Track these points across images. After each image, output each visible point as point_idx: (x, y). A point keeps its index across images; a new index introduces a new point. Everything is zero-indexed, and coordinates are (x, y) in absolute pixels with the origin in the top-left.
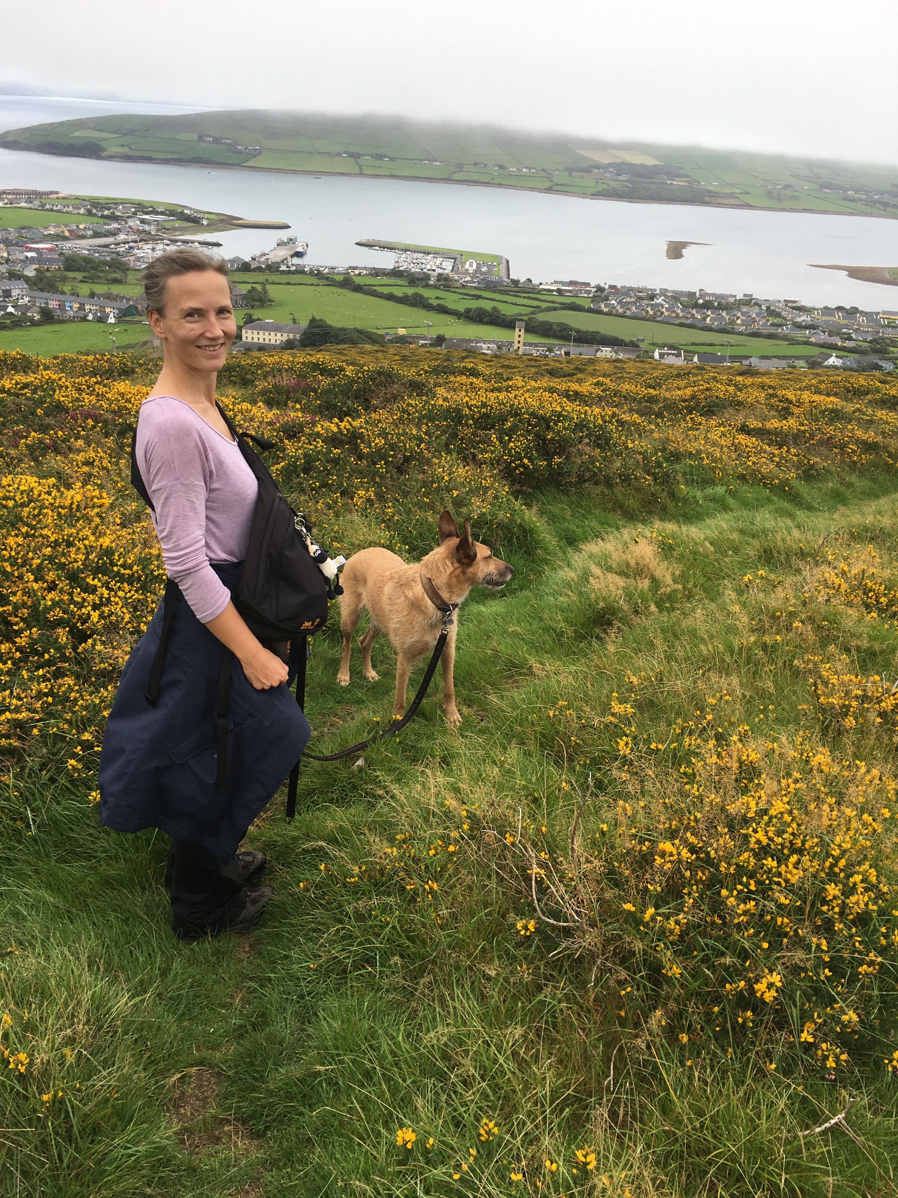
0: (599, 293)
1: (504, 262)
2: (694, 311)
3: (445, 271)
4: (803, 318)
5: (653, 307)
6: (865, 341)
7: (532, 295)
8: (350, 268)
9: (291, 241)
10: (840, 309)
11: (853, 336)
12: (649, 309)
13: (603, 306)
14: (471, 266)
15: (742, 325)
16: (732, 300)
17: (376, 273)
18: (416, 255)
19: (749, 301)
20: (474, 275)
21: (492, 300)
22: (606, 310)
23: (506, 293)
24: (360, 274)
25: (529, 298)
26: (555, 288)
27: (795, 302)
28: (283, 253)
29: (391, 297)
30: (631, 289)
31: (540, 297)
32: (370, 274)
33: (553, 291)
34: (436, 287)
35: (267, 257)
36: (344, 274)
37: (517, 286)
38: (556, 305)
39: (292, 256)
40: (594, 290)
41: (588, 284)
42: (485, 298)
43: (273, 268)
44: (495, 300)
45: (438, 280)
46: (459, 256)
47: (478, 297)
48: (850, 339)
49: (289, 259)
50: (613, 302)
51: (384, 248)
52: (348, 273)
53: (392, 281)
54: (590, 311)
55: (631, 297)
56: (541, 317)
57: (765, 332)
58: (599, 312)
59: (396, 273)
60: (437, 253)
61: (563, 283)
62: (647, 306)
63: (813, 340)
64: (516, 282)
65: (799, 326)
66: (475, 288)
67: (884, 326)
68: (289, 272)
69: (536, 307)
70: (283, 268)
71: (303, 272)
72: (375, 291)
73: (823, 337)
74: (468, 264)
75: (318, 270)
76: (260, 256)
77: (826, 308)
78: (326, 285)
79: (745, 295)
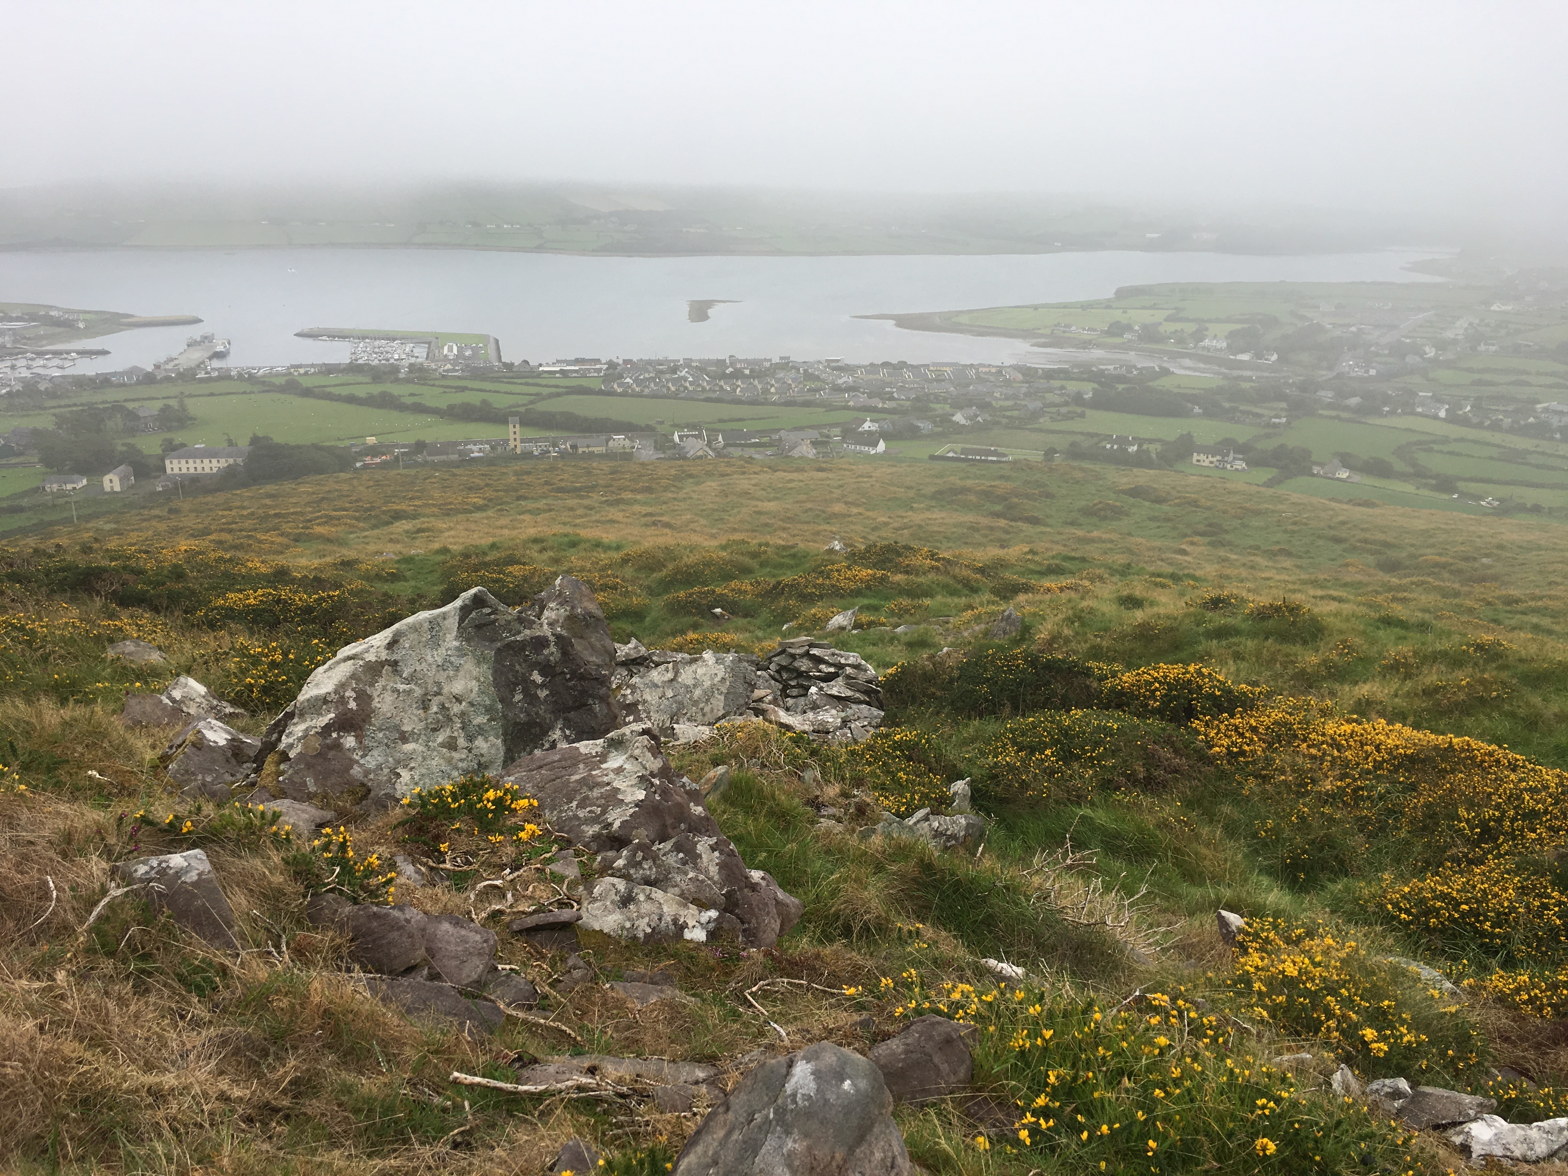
0: (611, 371)
1: (492, 341)
2: (722, 383)
3: (419, 360)
4: (844, 380)
5: (675, 381)
6: (908, 399)
7: (530, 381)
8: (293, 366)
9: (207, 339)
10: (886, 364)
11: (895, 395)
12: (670, 385)
13: (615, 386)
14: (450, 350)
15: (776, 393)
16: (767, 364)
17: (329, 369)
18: (377, 343)
19: (786, 365)
20: (455, 362)
21: (481, 390)
22: (619, 390)
23: (497, 380)
24: (306, 373)
25: (527, 384)
26: (558, 369)
27: (838, 361)
28: (197, 355)
29: (351, 400)
30: (649, 362)
31: (539, 381)
32: (320, 372)
33: (555, 372)
34: (407, 381)
35: (176, 362)
36: (285, 375)
37: (511, 371)
38: (560, 390)
39: (210, 358)
40: (605, 367)
41: (598, 361)
42: (472, 389)
43: (187, 376)
44: (485, 391)
45: (410, 372)
46: (434, 340)
47: (464, 389)
48: (892, 398)
49: (207, 362)
50: (628, 380)
51: (334, 337)
52: (290, 373)
53: (350, 378)
54: (601, 393)
55: (649, 372)
56: (542, 407)
57: (800, 399)
58: (612, 393)
59: (354, 368)
60: (404, 338)
61: (569, 363)
62: (668, 381)
63: (851, 403)
64: (509, 366)
65: (837, 389)
66: (459, 378)
67: (931, 381)
68: (210, 380)
69: (536, 395)
70: (201, 375)
71: (229, 378)
72: (329, 393)
73: (863, 399)
74: (446, 348)
75: (250, 374)
76: (167, 362)
77: (872, 365)
78: (263, 392)
79: (781, 358)
